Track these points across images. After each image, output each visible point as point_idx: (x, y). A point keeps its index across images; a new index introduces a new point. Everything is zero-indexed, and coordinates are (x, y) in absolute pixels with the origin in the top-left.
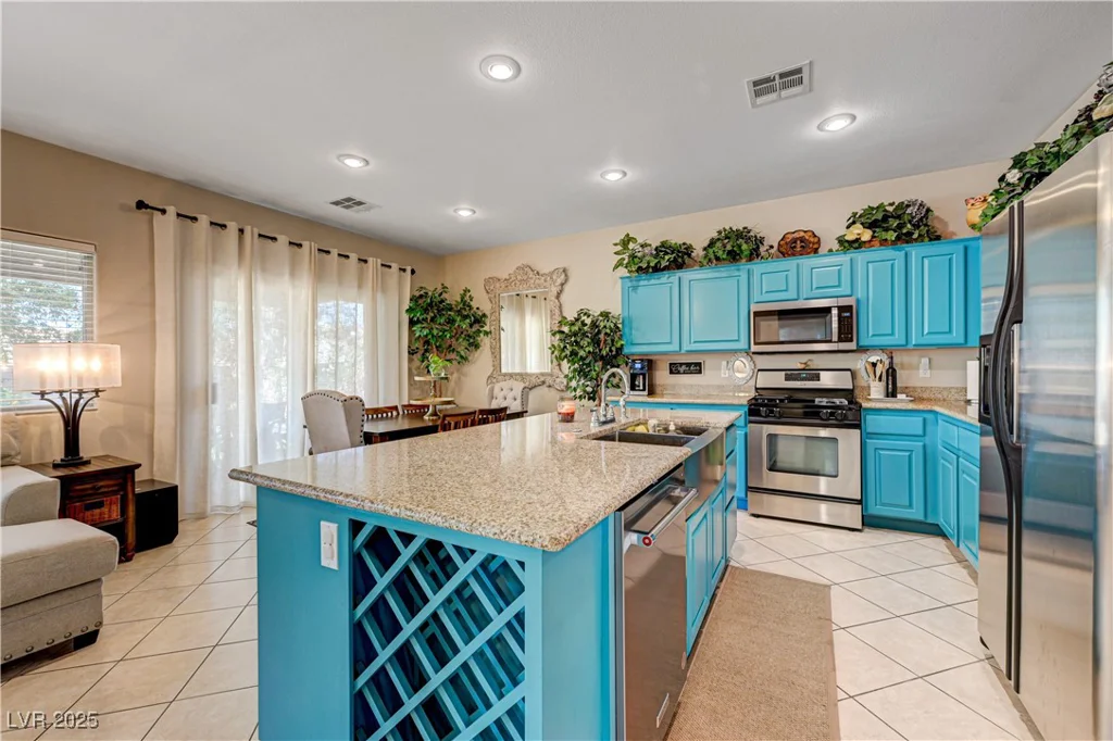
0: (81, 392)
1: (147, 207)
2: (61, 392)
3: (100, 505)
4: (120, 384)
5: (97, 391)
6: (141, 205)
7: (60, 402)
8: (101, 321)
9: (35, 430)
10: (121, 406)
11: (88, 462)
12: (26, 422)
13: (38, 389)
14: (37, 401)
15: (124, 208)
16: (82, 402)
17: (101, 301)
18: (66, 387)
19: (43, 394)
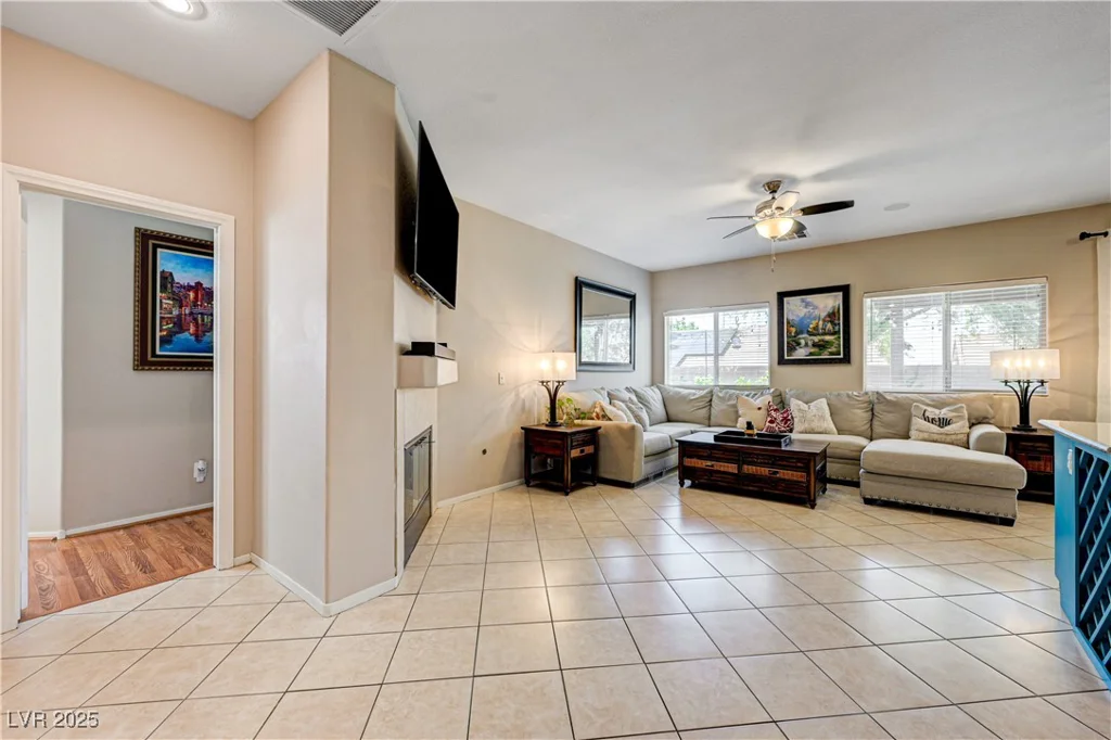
0: (1028, 382)
1: (1089, 235)
2: (1019, 382)
3: (1038, 459)
4: (1058, 378)
5: (1042, 382)
6: (1084, 236)
7: (1018, 389)
8: (1052, 331)
9: (1005, 405)
10: (1067, 395)
11: (1035, 430)
12: (1001, 400)
13: (1004, 378)
14: (1002, 387)
15: (1070, 242)
16: (1030, 389)
17: (1052, 316)
18: (1021, 378)
19: (1006, 382)
